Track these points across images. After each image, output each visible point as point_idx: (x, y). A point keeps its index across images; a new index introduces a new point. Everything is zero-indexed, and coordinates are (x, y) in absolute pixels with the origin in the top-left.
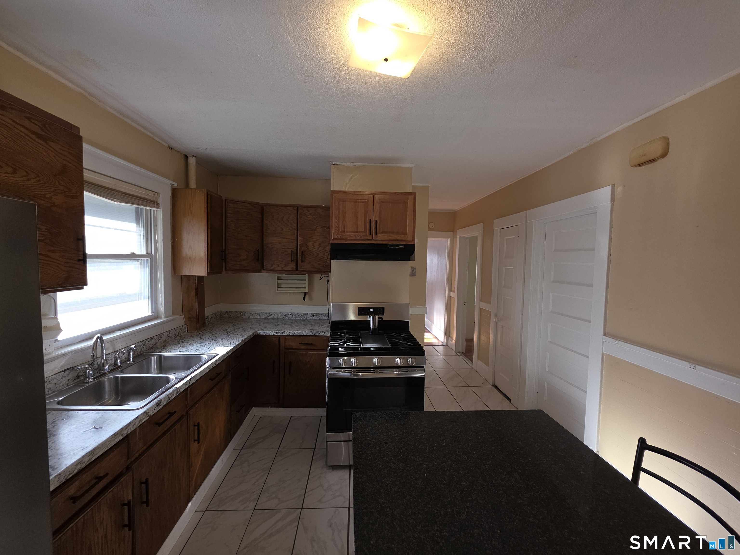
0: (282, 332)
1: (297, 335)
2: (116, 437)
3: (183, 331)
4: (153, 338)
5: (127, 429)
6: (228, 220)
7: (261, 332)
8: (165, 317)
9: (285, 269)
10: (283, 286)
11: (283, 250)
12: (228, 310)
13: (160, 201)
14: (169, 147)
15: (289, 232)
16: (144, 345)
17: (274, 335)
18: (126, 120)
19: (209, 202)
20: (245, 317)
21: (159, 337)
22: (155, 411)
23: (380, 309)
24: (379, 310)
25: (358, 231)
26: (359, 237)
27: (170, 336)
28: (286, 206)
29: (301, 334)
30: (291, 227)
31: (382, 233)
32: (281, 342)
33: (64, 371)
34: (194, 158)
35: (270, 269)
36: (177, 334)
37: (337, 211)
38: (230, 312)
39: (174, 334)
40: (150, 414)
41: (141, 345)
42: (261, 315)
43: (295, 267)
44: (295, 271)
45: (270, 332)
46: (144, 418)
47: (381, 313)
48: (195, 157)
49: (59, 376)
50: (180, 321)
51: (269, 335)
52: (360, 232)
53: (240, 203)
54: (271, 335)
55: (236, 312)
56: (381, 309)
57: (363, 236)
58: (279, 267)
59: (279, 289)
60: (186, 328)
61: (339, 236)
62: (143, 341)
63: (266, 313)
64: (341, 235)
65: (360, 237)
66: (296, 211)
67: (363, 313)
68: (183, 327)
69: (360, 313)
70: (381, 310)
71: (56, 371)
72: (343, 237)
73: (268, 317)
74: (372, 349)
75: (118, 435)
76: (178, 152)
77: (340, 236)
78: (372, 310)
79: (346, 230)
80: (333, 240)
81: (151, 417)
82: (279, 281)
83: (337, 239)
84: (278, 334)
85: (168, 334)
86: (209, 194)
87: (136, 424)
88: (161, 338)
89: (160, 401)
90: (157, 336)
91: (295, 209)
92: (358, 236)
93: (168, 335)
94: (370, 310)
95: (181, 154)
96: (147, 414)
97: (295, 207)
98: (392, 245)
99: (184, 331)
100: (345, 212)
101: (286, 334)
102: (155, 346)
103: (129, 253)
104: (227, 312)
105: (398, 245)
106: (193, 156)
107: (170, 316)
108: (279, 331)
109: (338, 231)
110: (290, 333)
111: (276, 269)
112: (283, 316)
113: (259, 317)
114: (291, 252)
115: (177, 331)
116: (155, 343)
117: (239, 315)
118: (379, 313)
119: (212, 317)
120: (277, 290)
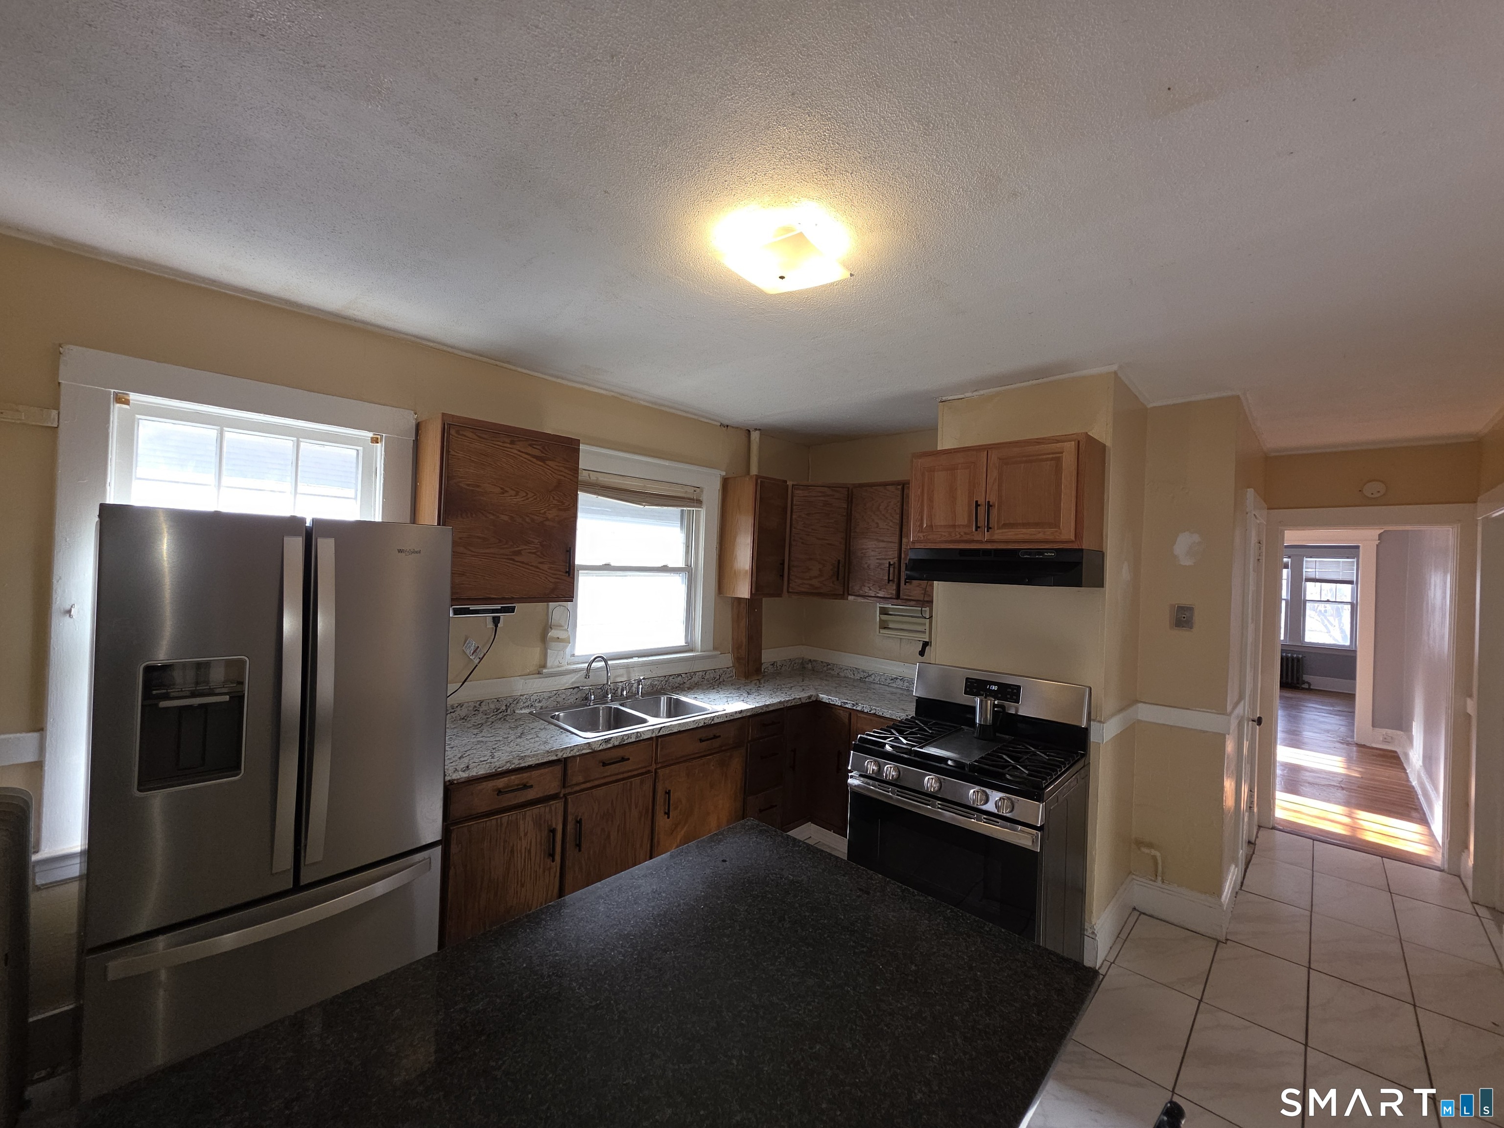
0: (853, 704)
1: (874, 714)
2: (549, 754)
3: (728, 675)
4: (679, 675)
5: (563, 752)
6: (794, 517)
7: (824, 697)
8: (701, 652)
9: (879, 595)
10: (891, 626)
11: (878, 561)
12: (812, 659)
13: (704, 498)
14: (722, 425)
15: (888, 529)
16: (666, 681)
17: (841, 706)
18: (663, 408)
19: (758, 493)
20: (832, 672)
21: (689, 676)
22: (601, 748)
23: (1013, 689)
24: (1010, 690)
25: (956, 524)
26: (957, 537)
27: (706, 678)
28: (885, 485)
29: (880, 714)
30: (892, 521)
31: (1005, 526)
32: (852, 721)
33: (574, 688)
34: (757, 432)
35: (858, 594)
36: (718, 677)
37: (920, 490)
38: (814, 660)
39: (712, 676)
40: (593, 747)
41: (662, 681)
42: (856, 673)
43: (894, 592)
44: (894, 599)
45: (836, 700)
46: (586, 749)
47: (1015, 697)
48: (760, 430)
49: (569, 692)
50: (726, 661)
51: (834, 705)
52: (959, 526)
53: (814, 488)
54: (837, 705)
55: (822, 662)
56: (1015, 689)
57: (965, 533)
58: (871, 591)
59: (882, 631)
60: (734, 672)
61: (921, 535)
62: (665, 676)
63: (864, 671)
64: (924, 534)
65: (960, 537)
66: (899, 492)
67: (975, 690)
68: (729, 670)
69: (968, 689)
70: (1015, 691)
71: (567, 686)
72: (929, 537)
73: (866, 678)
74: (950, 762)
75: (552, 754)
76: (737, 428)
77: (924, 536)
78: (995, 688)
79: (933, 524)
80: (913, 542)
81: (594, 752)
82: (884, 617)
83: (919, 542)
84: (847, 706)
85: (704, 674)
86: (759, 482)
87: (575, 751)
88: (692, 677)
89: (610, 739)
90: (686, 673)
91: (897, 489)
92: (956, 535)
93: (703, 676)
94: (989, 687)
95: (741, 429)
96: (589, 746)
97: (899, 485)
98: (1028, 551)
99: (731, 675)
100: (933, 491)
101: (859, 708)
102: (681, 686)
103: (660, 565)
104: (810, 660)
105: (1040, 552)
106: (756, 429)
107: (710, 651)
108: (849, 702)
109: (921, 525)
110: (864, 708)
111: (867, 594)
112: (889, 681)
113: (852, 676)
114: (888, 566)
115: (718, 674)
116: (681, 683)
117: (825, 669)
118: (1009, 696)
119: (785, 664)
120: (879, 632)
